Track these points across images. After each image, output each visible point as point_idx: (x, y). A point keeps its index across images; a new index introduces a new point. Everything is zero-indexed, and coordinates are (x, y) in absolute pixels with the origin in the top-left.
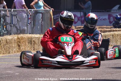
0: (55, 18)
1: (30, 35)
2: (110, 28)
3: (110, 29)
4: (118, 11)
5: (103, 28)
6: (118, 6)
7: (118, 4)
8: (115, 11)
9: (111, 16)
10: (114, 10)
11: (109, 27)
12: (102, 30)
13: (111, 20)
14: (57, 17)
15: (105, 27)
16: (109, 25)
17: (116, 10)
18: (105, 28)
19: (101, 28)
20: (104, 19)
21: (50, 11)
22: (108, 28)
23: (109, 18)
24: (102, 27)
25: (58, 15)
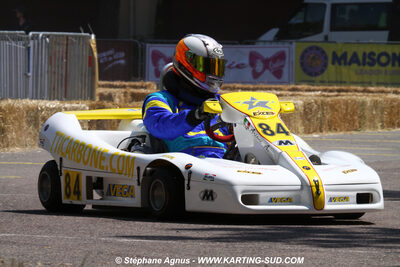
0: (101, 61)
2: (254, 89)
4: (274, 44)
6: (274, 32)
7: (275, 27)
8: (268, 45)
9: (258, 58)
10: (265, 41)
11: (252, 86)
13: (257, 68)
14: (108, 57)
15: (240, 85)
16: (251, 83)
17: (271, 42)
18: (238, 88)
19: (230, 87)
20: (238, 67)
21: (90, 38)
22: (248, 89)
23: (252, 64)
24: (231, 85)
25: (111, 52)
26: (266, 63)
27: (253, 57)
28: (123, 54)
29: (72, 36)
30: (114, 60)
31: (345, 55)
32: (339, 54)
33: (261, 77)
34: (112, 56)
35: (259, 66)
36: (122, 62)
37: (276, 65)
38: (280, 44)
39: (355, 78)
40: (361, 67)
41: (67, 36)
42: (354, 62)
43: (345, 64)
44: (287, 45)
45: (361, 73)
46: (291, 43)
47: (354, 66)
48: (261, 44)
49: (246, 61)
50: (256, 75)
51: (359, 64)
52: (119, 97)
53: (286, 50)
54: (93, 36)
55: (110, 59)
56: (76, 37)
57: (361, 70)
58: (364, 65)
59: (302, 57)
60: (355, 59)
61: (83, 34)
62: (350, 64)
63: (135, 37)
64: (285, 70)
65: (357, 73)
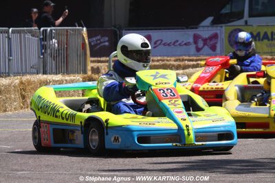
0: (92, 44)
1: (45, 76)
2: (196, 60)
3: (195, 63)
4: (210, 28)
5: (183, 60)
6: (210, 19)
8: (206, 29)
9: (199, 38)
11: (195, 58)
12: (181, 63)
13: (199, 45)
14: (96, 41)
15: (187, 58)
16: (195, 55)
17: (208, 27)
18: (186, 60)
19: (180, 60)
20: (185, 44)
21: (83, 30)
22: (192, 60)
23: (196, 42)
24: (181, 58)
25: (99, 37)
26: (205, 41)
27: (196, 38)
28: (107, 39)
29: (70, 30)
30: (101, 43)
31: (259, 34)
32: (255, 34)
33: (202, 51)
34: (99, 40)
35: (201, 44)
36: (107, 44)
37: (212, 42)
38: (214, 28)
39: (266, 49)
40: (270, 42)
41: (67, 30)
42: (266, 39)
43: (259, 40)
44: (219, 28)
45: (270, 46)
46: (221, 27)
47: (266, 41)
48: (201, 29)
49: (191, 40)
50: (198, 50)
51: (269, 40)
52: (104, 69)
53: (218, 32)
54: (85, 29)
55: (98, 42)
56: (73, 30)
57: (270, 44)
58: (272, 40)
59: (229, 36)
60: (266, 36)
61: (78, 28)
62: (262, 40)
63: (115, 27)
64: (218, 46)
65: (267, 46)
